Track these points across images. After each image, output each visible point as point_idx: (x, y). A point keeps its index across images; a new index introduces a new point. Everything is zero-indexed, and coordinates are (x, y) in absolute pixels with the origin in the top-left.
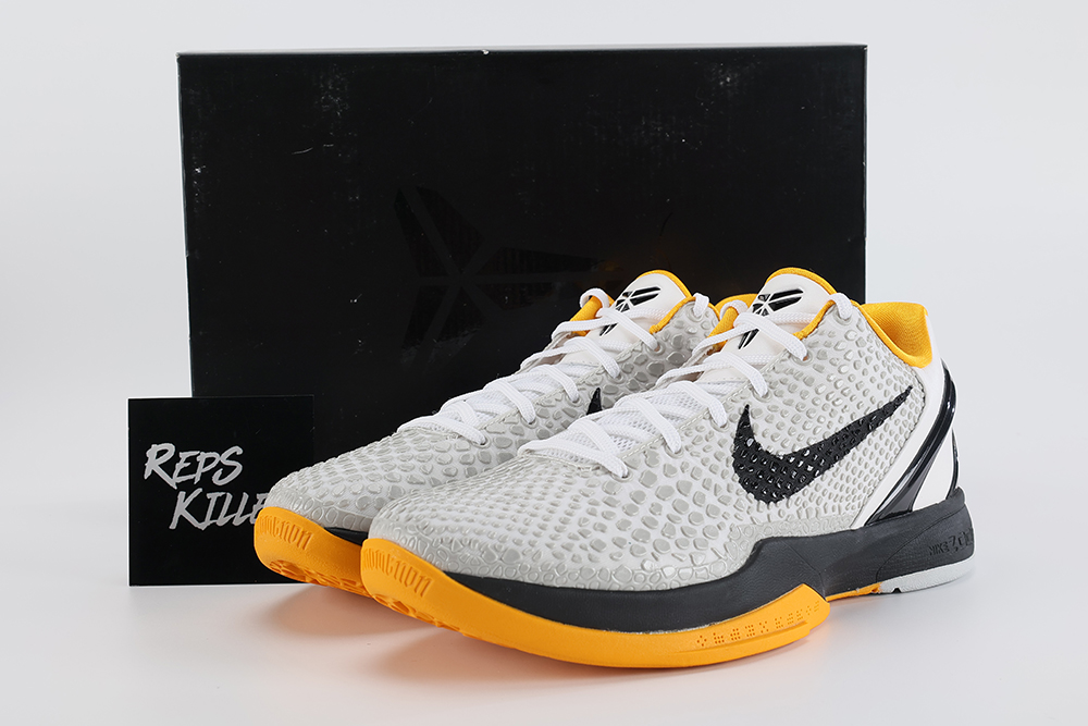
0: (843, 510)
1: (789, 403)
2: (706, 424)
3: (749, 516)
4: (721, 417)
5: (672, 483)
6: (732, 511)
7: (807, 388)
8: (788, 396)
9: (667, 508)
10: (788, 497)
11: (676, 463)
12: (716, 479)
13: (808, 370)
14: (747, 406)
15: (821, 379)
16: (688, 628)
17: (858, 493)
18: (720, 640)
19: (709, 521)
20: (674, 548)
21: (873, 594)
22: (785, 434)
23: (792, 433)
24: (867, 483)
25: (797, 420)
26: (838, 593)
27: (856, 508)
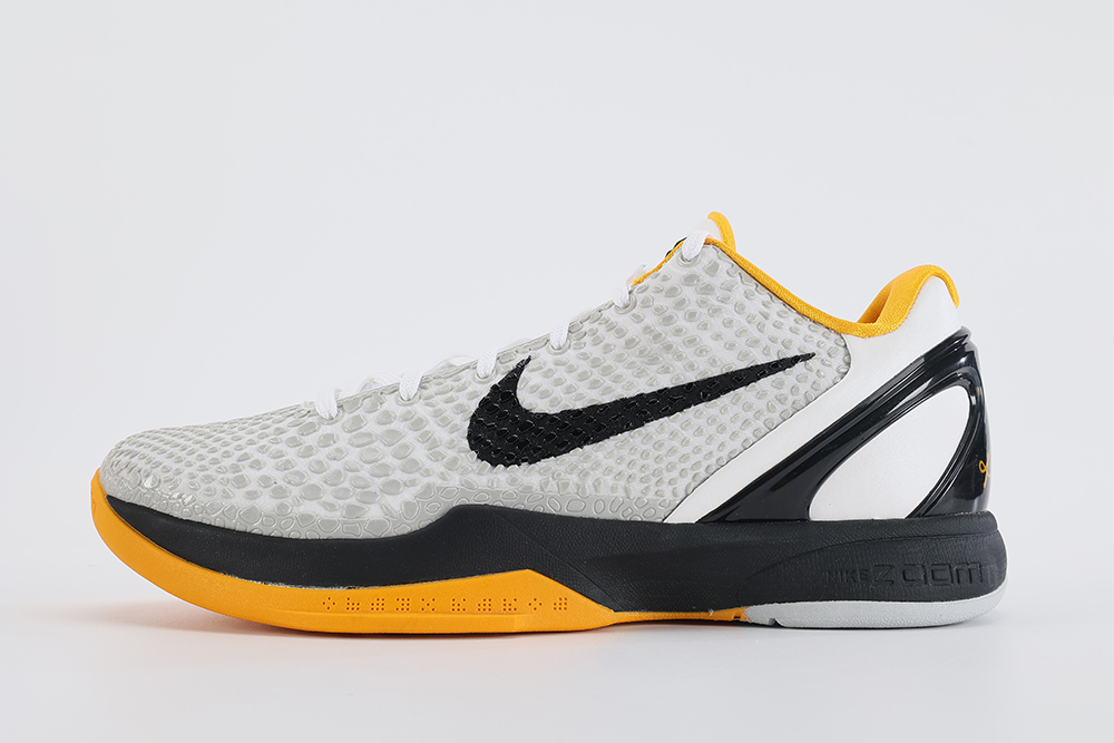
0: (636, 493)
1: (584, 357)
3: (458, 478)
4: (487, 366)
5: (379, 430)
6: (437, 467)
7: (614, 341)
8: (588, 349)
9: (352, 455)
11: (400, 411)
12: (439, 433)
13: (623, 321)
14: (530, 359)
15: (634, 330)
16: (317, 586)
17: (667, 476)
18: (353, 606)
19: (399, 476)
20: (328, 497)
21: (737, 623)
22: (558, 392)
23: (569, 390)
24: (687, 465)
25: (583, 376)
26: (680, 611)
27: (668, 496)
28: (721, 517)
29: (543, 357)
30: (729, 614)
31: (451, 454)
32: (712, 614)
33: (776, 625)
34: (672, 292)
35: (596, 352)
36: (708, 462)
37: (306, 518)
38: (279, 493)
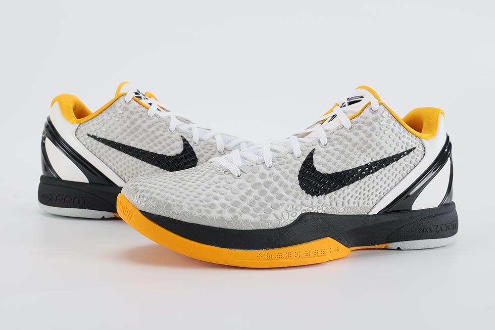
0: (361, 204)
1: (337, 150)
2: (289, 156)
3: (300, 201)
4: (298, 153)
5: (262, 181)
6: (291, 197)
7: (348, 143)
8: (338, 146)
9: (256, 192)
10: (326, 195)
11: (267, 173)
12: (287, 182)
13: (350, 135)
14: (314, 149)
15: (356, 139)
16: (253, 249)
17: (371, 197)
18: (270, 257)
19: (276, 201)
20: (252, 211)
21: (385, 249)
22: (330, 164)
23: (334, 164)
24: (378, 193)
25: (339, 158)
26: (364, 246)
27: (371, 204)
28: (386, 211)
29: (318, 148)
30: (383, 246)
31: (294, 191)
32: (377, 246)
33: (399, 249)
34: (370, 124)
35: (341, 148)
36: (384, 191)
37: (246, 221)
38: (232, 211)
